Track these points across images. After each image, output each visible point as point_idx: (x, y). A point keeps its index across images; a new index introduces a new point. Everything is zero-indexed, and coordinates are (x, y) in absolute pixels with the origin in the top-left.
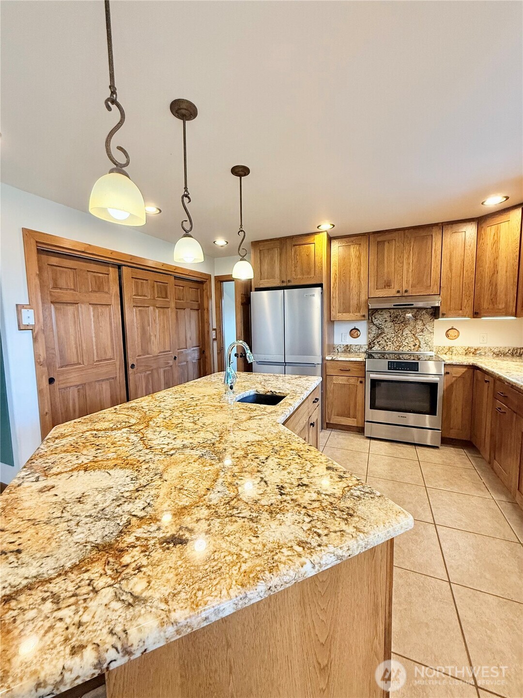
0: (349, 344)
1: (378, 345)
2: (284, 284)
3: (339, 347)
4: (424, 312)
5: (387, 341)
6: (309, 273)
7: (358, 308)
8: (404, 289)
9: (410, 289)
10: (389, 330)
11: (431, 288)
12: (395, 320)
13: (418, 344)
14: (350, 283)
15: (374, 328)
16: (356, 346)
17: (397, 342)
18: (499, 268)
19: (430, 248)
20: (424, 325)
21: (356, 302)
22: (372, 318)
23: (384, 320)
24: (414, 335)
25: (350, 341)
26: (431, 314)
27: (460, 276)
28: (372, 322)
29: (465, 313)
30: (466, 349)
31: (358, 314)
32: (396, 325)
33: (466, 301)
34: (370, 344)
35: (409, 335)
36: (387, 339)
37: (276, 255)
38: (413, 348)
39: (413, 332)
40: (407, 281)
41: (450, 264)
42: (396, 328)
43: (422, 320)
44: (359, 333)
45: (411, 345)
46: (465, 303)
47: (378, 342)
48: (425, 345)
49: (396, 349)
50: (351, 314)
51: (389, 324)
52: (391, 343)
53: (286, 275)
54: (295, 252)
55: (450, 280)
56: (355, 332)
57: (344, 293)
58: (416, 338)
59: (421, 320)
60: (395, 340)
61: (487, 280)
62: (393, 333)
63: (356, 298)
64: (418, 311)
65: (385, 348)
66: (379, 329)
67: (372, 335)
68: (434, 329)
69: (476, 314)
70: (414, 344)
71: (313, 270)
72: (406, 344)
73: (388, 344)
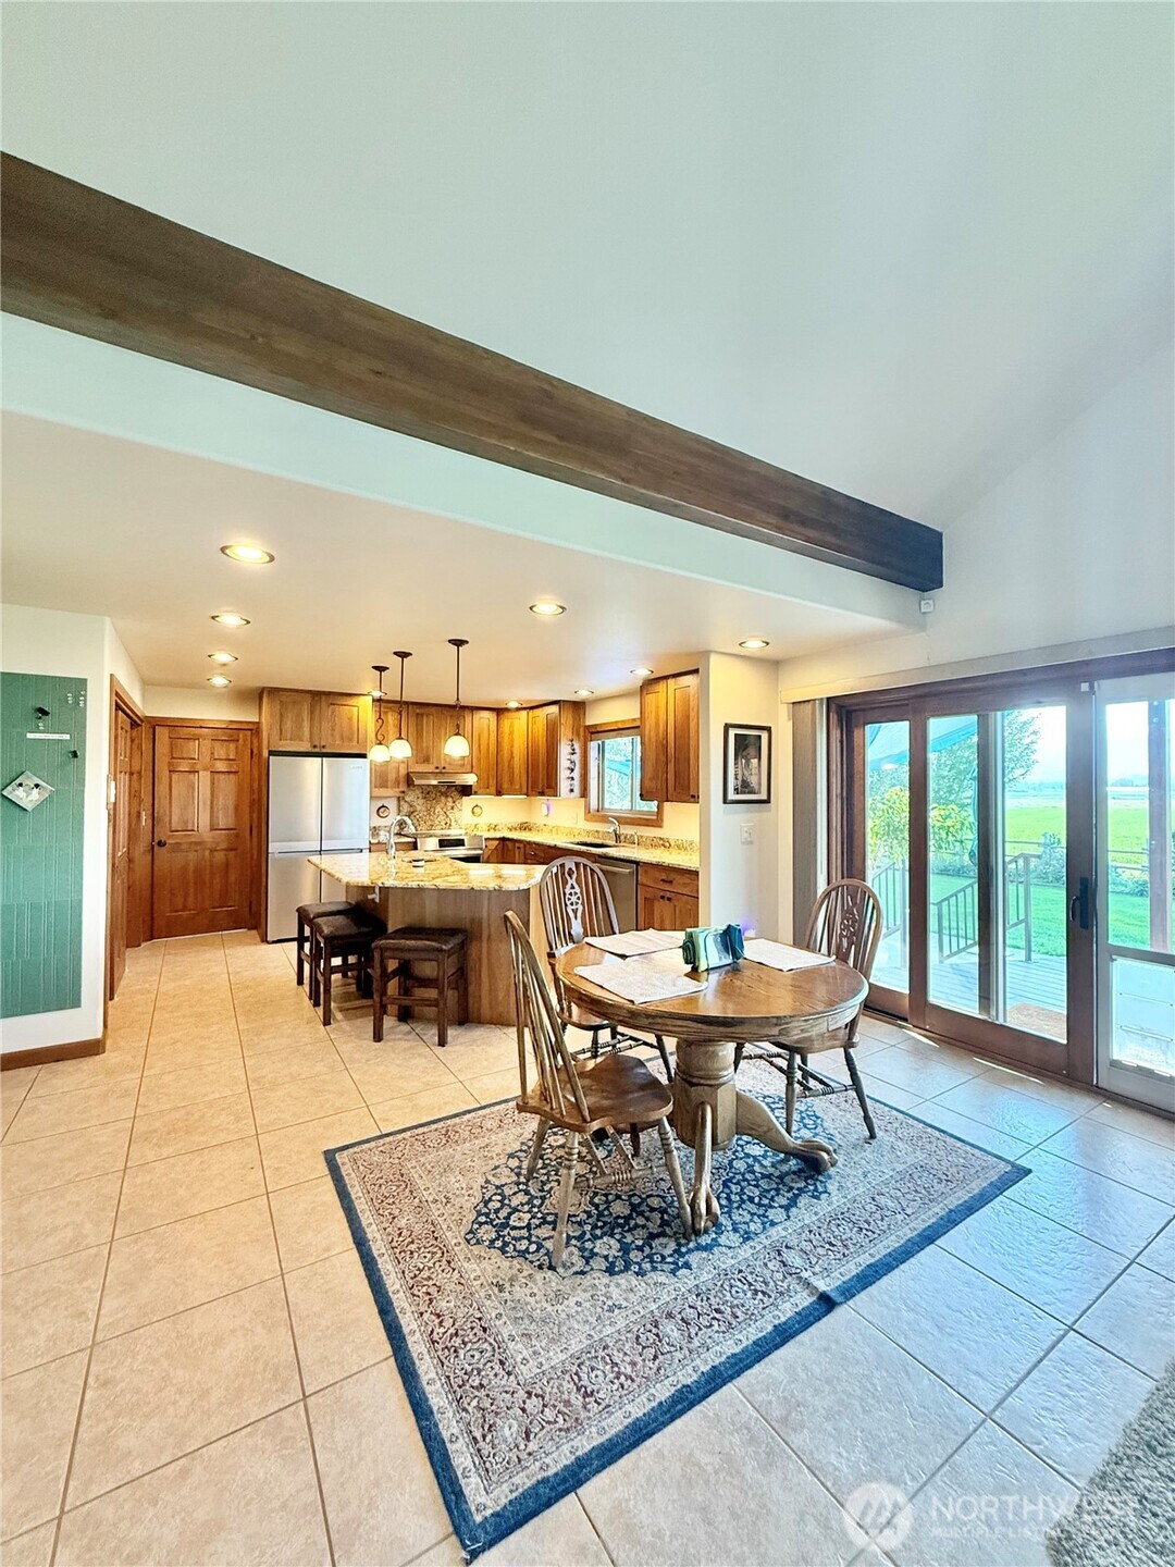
0: (377, 825)
2: (317, 750)
4: (454, 790)
6: (351, 740)
7: (397, 783)
8: (442, 766)
9: (447, 766)
10: (422, 807)
11: (465, 766)
15: (405, 806)
16: (386, 827)
18: (514, 755)
19: (463, 727)
20: (454, 803)
21: (394, 776)
23: (416, 797)
24: (445, 813)
25: (377, 822)
26: (460, 792)
27: (486, 756)
28: (403, 799)
29: (489, 791)
30: (489, 825)
32: (428, 803)
33: (491, 780)
35: (441, 813)
37: (306, 712)
38: (444, 826)
39: (444, 810)
40: (444, 757)
41: (479, 745)
42: (429, 806)
43: (453, 799)
44: (389, 811)
45: (443, 823)
46: (491, 783)
48: (455, 822)
49: (429, 829)
50: (389, 790)
51: (421, 801)
53: (319, 738)
54: (333, 712)
56: (384, 811)
58: (448, 817)
61: (506, 764)
62: (425, 810)
63: (394, 771)
64: (448, 788)
65: (418, 827)
66: (411, 806)
67: (404, 814)
68: (463, 806)
69: (499, 793)
71: (356, 737)
72: (438, 823)
73: (420, 823)
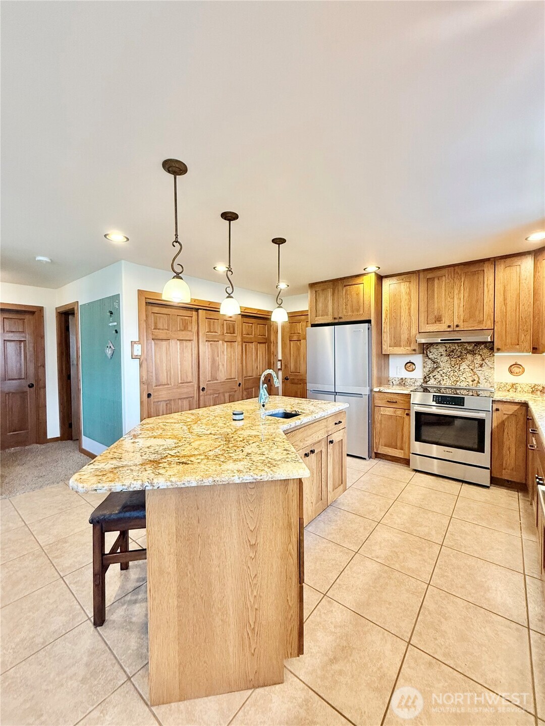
0: (404, 377)
1: (433, 379)
2: (336, 321)
3: (393, 380)
4: (483, 346)
5: (443, 375)
6: (358, 310)
7: (409, 343)
8: (455, 324)
9: (461, 324)
10: (445, 363)
11: (484, 322)
12: (451, 354)
13: (477, 379)
14: (400, 319)
15: (429, 362)
16: (411, 379)
17: (453, 377)
19: (482, 283)
20: (483, 360)
21: (407, 336)
22: (427, 352)
23: (440, 354)
24: (472, 370)
25: (405, 374)
26: (490, 349)
27: (516, 311)
28: (427, 356)
29: (523, 348)
30: (533, 386)
31: (409, 348)
32: (452, 359)
33: (523, 335)
34: (425, 377)
35: (467, 370)
36: (443, 373)
37: (330, 295)
38: (471, 383)
39: (471, 367)
40: (458, 315)
41: (504, 298)
42: (453, 363)
43: (481, 355)
44: (414, 366)
45: (470, 380)
46: (522, 338)
47: (433, 376)
48: (485, 380)
49: (453, 384)
50: (402, 348)
51: (445, 358)
52: (447, 378)
53: (338, 313)
54: (346, 291)
55: (505, 315)
56: (410, 366)
57: (395, 328)
58: (475, 374)
59: (479, 354)
60: (451, 375)
62: (449, 367)
63: (406, 332)
64: (475, 345)
65: (441, 382)
66: (434, 363)
67: (428, 369)
68: (495, 364)
69: (536, 350)
70: (472, 379)
71: (362, 308)
72: (464, 379)
73: (444, 378)
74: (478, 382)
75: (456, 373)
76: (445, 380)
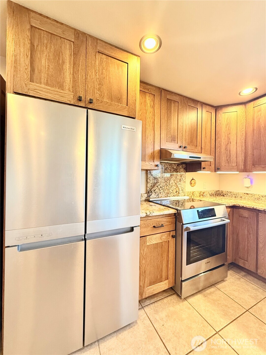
1: (154, 194)
5: (160, 189)
7: (152, 157)
9: (187, 146)
10: (161, 179)
11: (198, 148)
13: (178, 191)
14: (146, 131)
15: (152, 178)
17: (166, 190)
18: (231, 140)
20: (181, 176)
21: (151, 151)
24: (176, 184)
26: (184, 169)
27: (210, 143)
31: (152, 164)
34: (149, 192)
35: (173, 184)
36: (160, 187)
38: (175, 194)
39: (175, 182)
40: (185, 139)
45: (174, 191)
47: (154, 191)
48: (182, 191)
52: (162, 191)
54: (101, 64)
55: (206, 144)
58: (177, 187)
59: (179, 172)
60: (165, 189)
61: (223, 147)
62: (164, 182)
63: (151, 147)
64: (178, 166)
65: (159, 195)
66: (155, 179)
67: (150, 185)
70: (176, 191)
72: (172, 191)
73: (161, 192)
74: (179, 192)
75: (167, 187)
76: (161, 193)
